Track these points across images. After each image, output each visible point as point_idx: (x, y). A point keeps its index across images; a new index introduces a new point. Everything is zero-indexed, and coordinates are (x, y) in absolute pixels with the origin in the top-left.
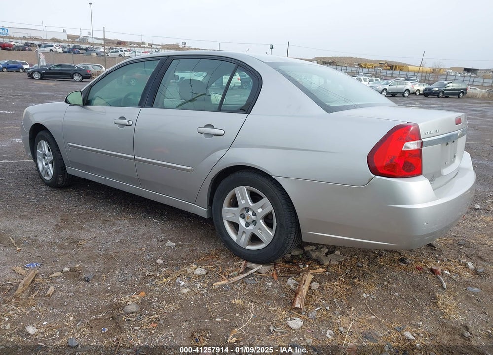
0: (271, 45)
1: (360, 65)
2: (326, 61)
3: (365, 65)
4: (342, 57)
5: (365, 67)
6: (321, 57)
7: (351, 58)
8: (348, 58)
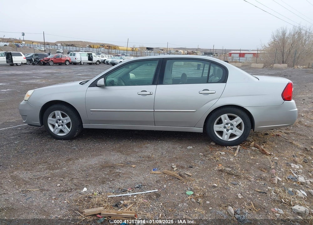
0: (22, 33)
1: (90, 47)
2: (69, 44)
3: (93, 46)
4: (75, 41)
5: (94, 48)
6: (62, 41)
7: (81, 42)
8: (79, 42)
